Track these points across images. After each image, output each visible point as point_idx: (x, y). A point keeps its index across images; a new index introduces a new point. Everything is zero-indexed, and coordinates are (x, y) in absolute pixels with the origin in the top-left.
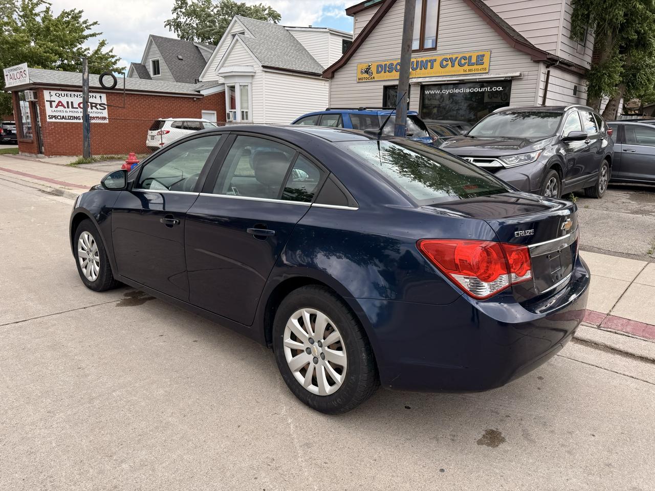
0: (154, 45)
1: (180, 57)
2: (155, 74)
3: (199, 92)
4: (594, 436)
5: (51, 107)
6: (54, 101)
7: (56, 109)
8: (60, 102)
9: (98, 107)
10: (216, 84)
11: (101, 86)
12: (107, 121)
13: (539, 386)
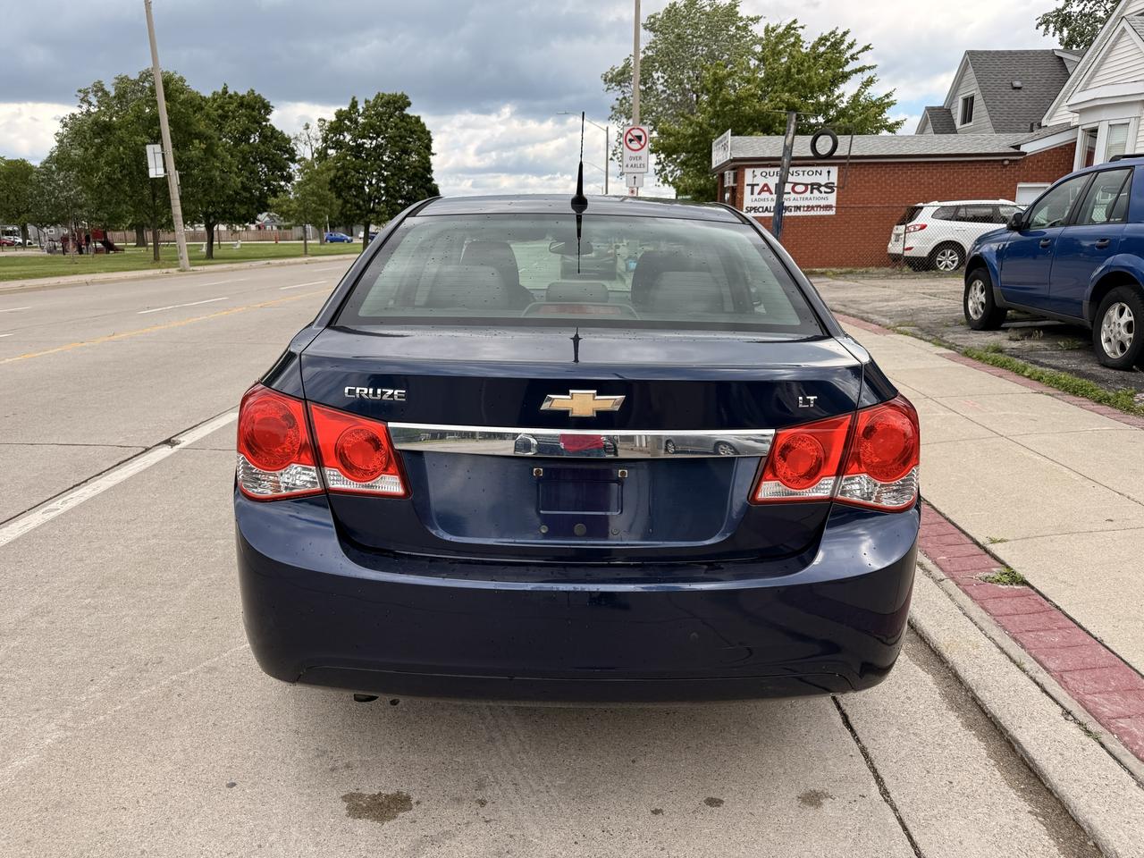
1: (1017, 84)
2: (964, 122)
3: (1018, 147)
5: (752, 193)
6: (758, 185)
7: (759, 196)
8: (766, 185)
9: (823, 189)
11: (811, 155)
12: (832, 212)
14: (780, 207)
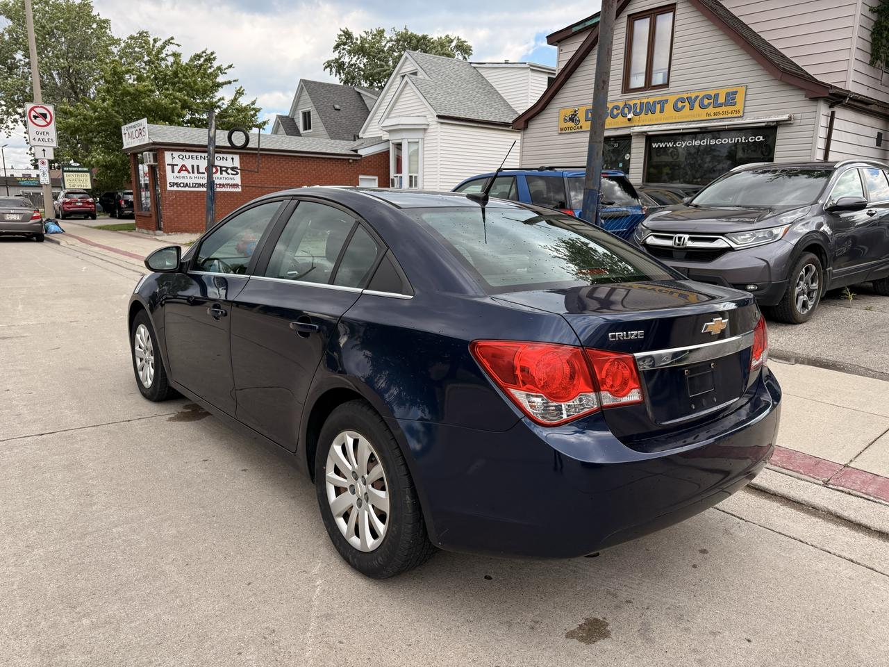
0: (305, 92)
1: (337, 107)
2: (305, 129)
3: (356, 151)
4: (749, 641)
5: (173, 172)
6: (177, 165)
7: (178, 175)
8: (183, 166)
9: (229, 171)
10: (379, 141)
12: (239, 190)
13: (695, 562)
14: (211, 184)
